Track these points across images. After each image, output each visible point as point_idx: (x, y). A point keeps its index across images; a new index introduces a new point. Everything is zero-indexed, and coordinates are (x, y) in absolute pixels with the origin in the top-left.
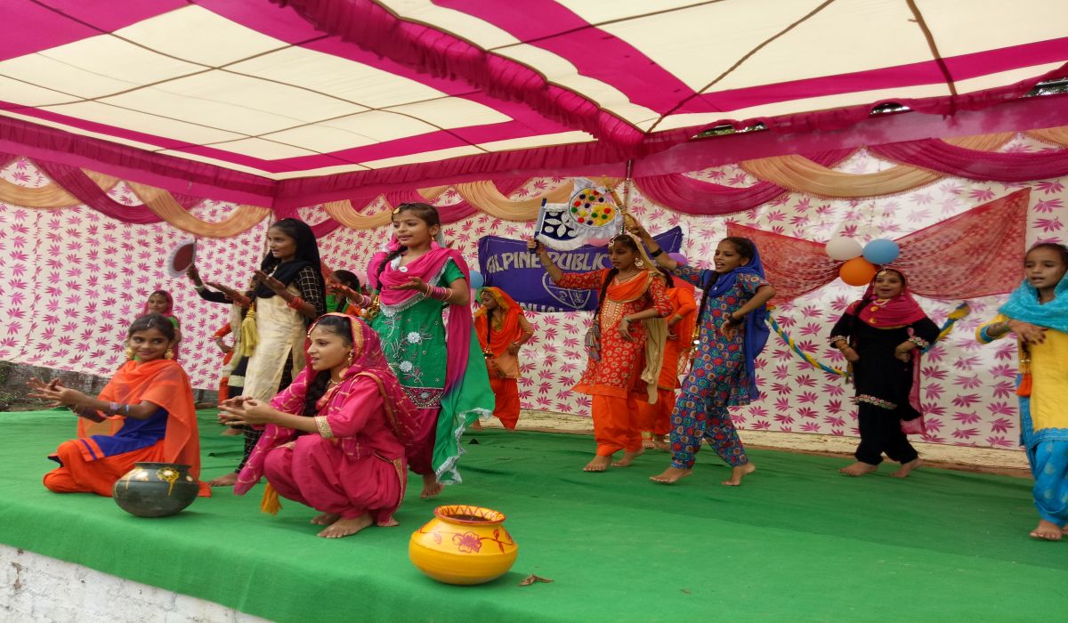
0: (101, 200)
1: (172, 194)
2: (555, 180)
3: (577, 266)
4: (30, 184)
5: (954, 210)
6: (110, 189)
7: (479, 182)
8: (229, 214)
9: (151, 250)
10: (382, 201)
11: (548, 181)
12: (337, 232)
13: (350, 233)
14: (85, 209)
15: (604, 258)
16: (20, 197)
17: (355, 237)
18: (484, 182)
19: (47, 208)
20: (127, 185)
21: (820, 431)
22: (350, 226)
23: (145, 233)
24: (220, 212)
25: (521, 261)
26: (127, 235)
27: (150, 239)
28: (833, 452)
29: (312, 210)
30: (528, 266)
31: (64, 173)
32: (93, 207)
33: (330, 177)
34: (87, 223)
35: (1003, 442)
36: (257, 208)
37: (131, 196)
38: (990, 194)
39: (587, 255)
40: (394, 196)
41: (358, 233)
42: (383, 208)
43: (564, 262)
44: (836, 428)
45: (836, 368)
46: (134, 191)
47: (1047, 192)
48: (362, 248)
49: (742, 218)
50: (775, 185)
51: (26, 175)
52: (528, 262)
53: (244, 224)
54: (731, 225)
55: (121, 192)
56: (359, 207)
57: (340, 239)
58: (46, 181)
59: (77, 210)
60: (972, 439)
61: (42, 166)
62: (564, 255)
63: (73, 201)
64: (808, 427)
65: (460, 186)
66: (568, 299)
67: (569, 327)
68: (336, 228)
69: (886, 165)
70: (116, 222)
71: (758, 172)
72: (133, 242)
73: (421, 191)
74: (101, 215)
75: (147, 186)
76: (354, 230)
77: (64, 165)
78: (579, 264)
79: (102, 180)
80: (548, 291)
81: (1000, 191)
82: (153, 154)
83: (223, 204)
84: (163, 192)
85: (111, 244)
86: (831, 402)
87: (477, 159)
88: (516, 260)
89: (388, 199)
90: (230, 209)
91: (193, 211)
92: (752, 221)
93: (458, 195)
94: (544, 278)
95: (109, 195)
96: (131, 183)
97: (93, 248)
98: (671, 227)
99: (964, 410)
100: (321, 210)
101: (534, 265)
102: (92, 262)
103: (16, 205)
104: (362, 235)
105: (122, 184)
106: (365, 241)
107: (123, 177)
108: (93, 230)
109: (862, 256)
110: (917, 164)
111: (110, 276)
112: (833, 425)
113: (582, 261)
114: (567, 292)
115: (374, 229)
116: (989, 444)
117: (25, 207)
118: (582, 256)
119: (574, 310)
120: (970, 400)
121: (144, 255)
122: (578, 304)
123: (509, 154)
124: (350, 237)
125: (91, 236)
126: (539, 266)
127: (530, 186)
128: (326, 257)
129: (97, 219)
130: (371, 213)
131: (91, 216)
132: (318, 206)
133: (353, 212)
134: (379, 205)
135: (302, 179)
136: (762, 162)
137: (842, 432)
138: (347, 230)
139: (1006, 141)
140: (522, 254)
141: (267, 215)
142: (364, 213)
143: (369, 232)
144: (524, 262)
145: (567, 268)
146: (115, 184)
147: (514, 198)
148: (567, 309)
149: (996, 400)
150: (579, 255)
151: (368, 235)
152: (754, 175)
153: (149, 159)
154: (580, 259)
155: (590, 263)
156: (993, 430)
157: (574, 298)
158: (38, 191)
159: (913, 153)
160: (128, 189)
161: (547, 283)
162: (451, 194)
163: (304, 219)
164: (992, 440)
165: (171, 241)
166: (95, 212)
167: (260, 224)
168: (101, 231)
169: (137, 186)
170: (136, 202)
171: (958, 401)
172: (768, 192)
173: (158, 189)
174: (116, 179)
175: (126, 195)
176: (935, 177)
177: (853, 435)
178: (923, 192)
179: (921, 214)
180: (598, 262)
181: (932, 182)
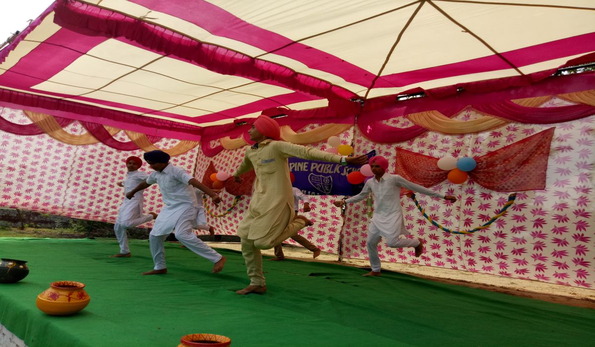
0: (109, 141)
1: (147, 135)
2: (319, 125)
3: (326, 171)
4: (77, 134)
5: (512, 140)
6: (115, 135)
8: (174, 145)
10: (242, 136)
11: (316, 125)
12: (222, 153)
14: (100, 145)
15: (340, 167)
16: (71, 140)
19: (82, 145)
20: (124, 132)
21: (445, 266)
24: (170, 144)
25: (298, 167)
26: (117, 157)
29: (215, 142)
30: (301, 170)
31: (94, 128)
32: (105, 143)
33: (225, 125)
34: (99, 151)
35: (543, 277)
36: (191, 142)
37: (125, 137)
38: (533, 130)
39: (332, 165)
43: (320, 169)
44: (453, 265)
45: (449, 229)
46: (127, 135)
47: (564, 130)
49: (404, 145)
50: (422, 127)
51: (77, 129)
52: (302, 168)
53: (183, 150)
54: (398, 149)
57: (222, 156)
58: (85, 132)
59: (96, 145)
60: (526, 275)
61: (84, 124)
62: (320, 165)
63: (96, 141)
64: (439, 264)
66: (321, 188)
67: (322, 204)
68: (222, 150)
69: (479, 116)
70: (114, 150)
71: (415, 120)
74: (108, 148)
75: (135, 132)
77: (95, 123)
78: (328, 170)
79: (112, 131)
80: (312, 184)
81: (538, 128)
82: (139, 116)
83: (172, 140)
84: (142, 134)
85: (109, 162)
86: (447, 249)
88: (296, 167)
90: (176, 142)
92: (410, 147)
94: (309, 176)
95: (114, 137)
96: (127, 131)
97: (99, 164)
98: (372, 150)
99: (518, 257)
100: (219, 141)
101: (305, 170)
103: (68, 144)
104: (231, 154)
105: (121, 132)
107: (124, 128)
108: (101, 155)
111: (105, 177)
112: (451, 263)
113: (329, 168)
116: (536, 279)
117: (73, 144)
118: (329, 165)
119: (325, 194)
120: (521, 251)
122: (327, 191)
125: (100, 158)
126: (307, 170)
127: (308, 129)
128: (216, 165)
129: (105, 149)
131: (102, 147)
135: (213, 126)
136: (416, 114)
137: (457, 268)
138: (226, 151)
139: (545, 101)
140: (299, 163)
141: (197, 145)
144: (300, 168)
145: (321, 172)
146: (118, 132)
147: (300, 133)
148: (321, 194)
149: (535, 252)
151: (233, 153)
152: (413, 122)
153: (138, 119)
154: (328, 167)
155: (333, 169)
156: (536, 270)
157: (324, 187)
158: (81, 136)
160: (125, 134)
161: (311, 180)
163: (212, 146)
164: (537, 276)
167: (193, 149)
168: (106, 155)
169: (129, 133)
170: (127, 140)
171: (514, 252)
172: (418, 132)
173: (140, 134)
174: (119, 129)
175: (123, 137)
176: (504, 122)
177: (462, 269)
178: (497, 130)
179: (496, 143)
180: (337, 169)
181: (503, 125)
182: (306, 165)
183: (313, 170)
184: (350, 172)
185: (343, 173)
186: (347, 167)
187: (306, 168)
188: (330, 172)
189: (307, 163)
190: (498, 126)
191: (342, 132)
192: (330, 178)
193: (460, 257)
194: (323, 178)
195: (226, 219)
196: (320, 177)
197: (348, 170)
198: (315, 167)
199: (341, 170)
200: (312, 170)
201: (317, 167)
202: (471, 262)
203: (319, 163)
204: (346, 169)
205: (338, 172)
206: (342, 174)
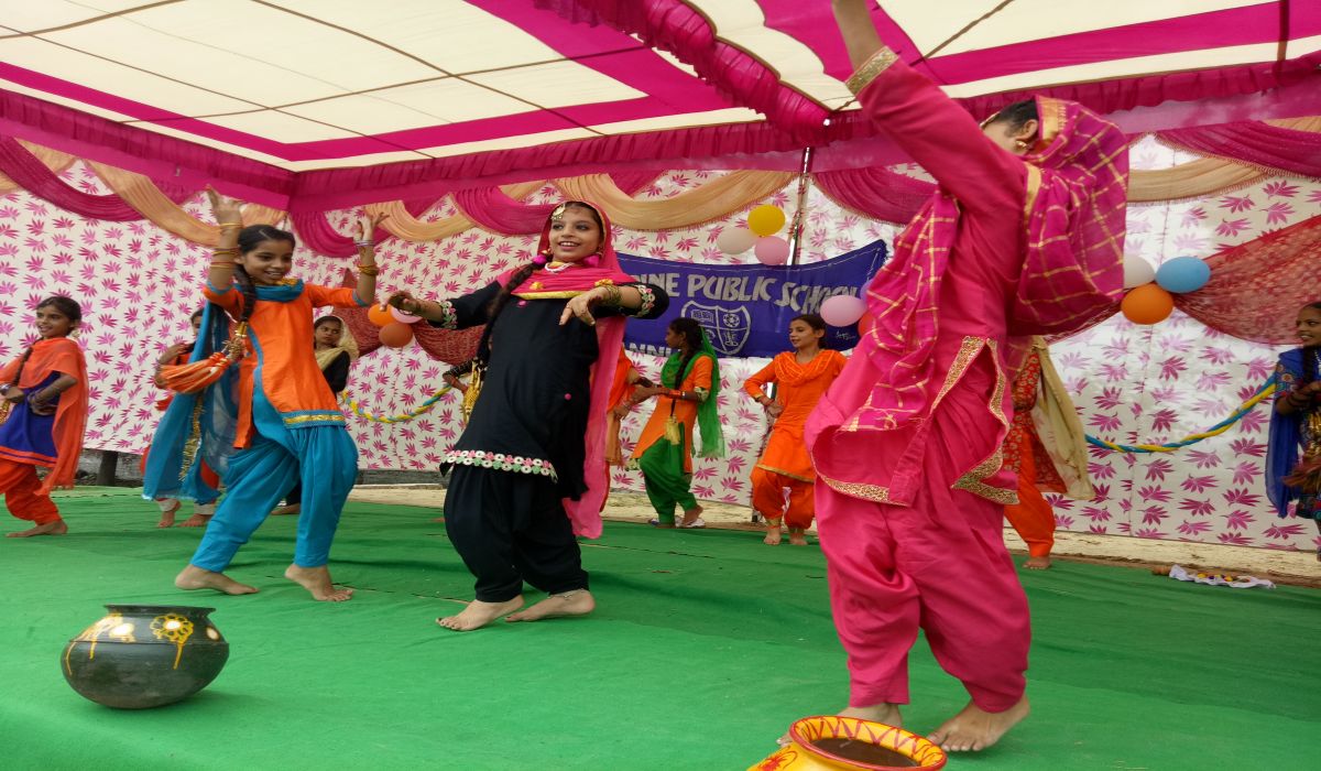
0: (50, 185)
1: (155, 182)
2: (700, 173)
3: (730, 295)
5: (1284, 219)
6: (63, 170)
7: (590, 177)
9: (121, 261)
10: (449, 202)
11: (690, 174)
13: (404, 246)
14: (24, 197)
15: (769, 284)
17: (411, 252)
18: (597, 175)
20: (88, 165)
21: (1073, 527)
22: (404, 237)
23: (118, 234)
26: (89, 238)
27: (122, 244)
28: (1090, 557)
29: (346, 215)
32: (37, 194)
33: (373, 168)
34: (27, 217)
36: (269, 210)
37: (95, 181)
39: (745, 279)
40: (466, 195)
41: (415, 246)
42: (451, 212)
43: (713, 289)
44: (1096, 524)
45: (1107, 438)
46: (99, 174)
48: (421, 267)
55: (77, 175)
56: (416, 211)
57: (389, 256)
59: (12, 198)
62: (712, 279)
65: (562, 181)
66: (716, 341)
69: (1184, 158)
70: (74, 217)
72: (97, 248)
73: (505, 189)
74: (50, 207)
75: (120, 170)
76: (409, 243)
78: (734, 291)
79: (50, 158)
82: (120, 125)
84: (142, 178)
85: (65, 250)
87: (586, 145)
89: (457, 199)
91: (188, 207)
93: (558, 194)
94: (686, 306)
95: (61, 178)
96: (94, 164)
97: (36, 254)
98: (871, 241)
100: (360, 213)
102: (33, 274)
104: (421, 250)
105: (79, 165)
106: (424, 258)
107: (83, 155)
108: (37, 228)
109: (1154, 282)
110: (1232, 156)
112: (1093, 519)
113: (738, 288)
114: (715, 331)
115: (438, 241)
118: (737, 281)
119: (724, 356)
121: (111, 268)
123: (634, 137)
124: (404, 252)
125: (33, 236)
126: (677, 294)
127: (663, 182)
129: (43, 211)
130: (433, 219)
131: (33, 207)
132: (355, 209)
133: (408, 217)
134: (445, 209)
135: (332, 171)
137: (1105, 529)
138: (399, 243)
140: (652, 277)
141: (280, 220)
142: (423, 220)
143: (431, 246)
145: (717, 297)
146: (71, 163)
147: (643, 197)
150: (733, 279)
151: (429, 250)
153: (116, 132)
154: (736, 285)
155: (749, 291)
157: (724, 338)
159: (1223, 141)
160: (90, 172)
162: (548, 192)
163: (335, 226)
165: (152, 249)
166: (40, 202)
168: (50, 231)
169: (102, 168)
170: (103, 191)
173: (134, 175)
174: (71, 156)
175: (87, 180)
176: (1255, 173)
177: (1119, 532)
178: (1238, 194)
179: (1237, 225)
180: (761, 289)
181: (1252, 181)
182: (674, 280)
183: (696, 292)
184: (800, 299)
185: (781, 298)
186: (793, 285)
187: (674, 290)
188: (742, 297)
189: (677, 275)
190: (1240, 184)
191: (770, 194)
192: (741, 314)
193: (1126, 505)
194: (721, 314)
195: (413, 426)
196: (713, 311)
197: (795, 292)
198: (698, 287)
199: (774, 291)
200: (691, 293)
201: (706, 285)
202: (1153, 515)
203: (708, 276)
204: (790, 290)
205: (766, 297)
206: (778, 302)
